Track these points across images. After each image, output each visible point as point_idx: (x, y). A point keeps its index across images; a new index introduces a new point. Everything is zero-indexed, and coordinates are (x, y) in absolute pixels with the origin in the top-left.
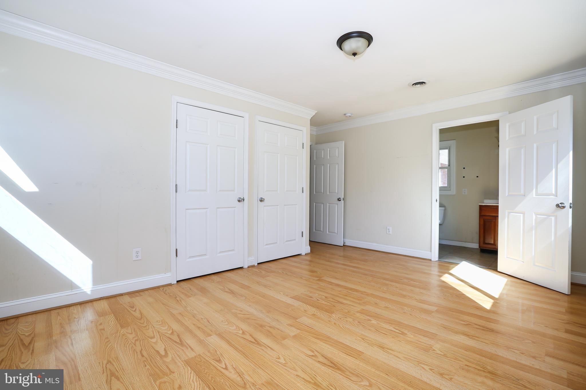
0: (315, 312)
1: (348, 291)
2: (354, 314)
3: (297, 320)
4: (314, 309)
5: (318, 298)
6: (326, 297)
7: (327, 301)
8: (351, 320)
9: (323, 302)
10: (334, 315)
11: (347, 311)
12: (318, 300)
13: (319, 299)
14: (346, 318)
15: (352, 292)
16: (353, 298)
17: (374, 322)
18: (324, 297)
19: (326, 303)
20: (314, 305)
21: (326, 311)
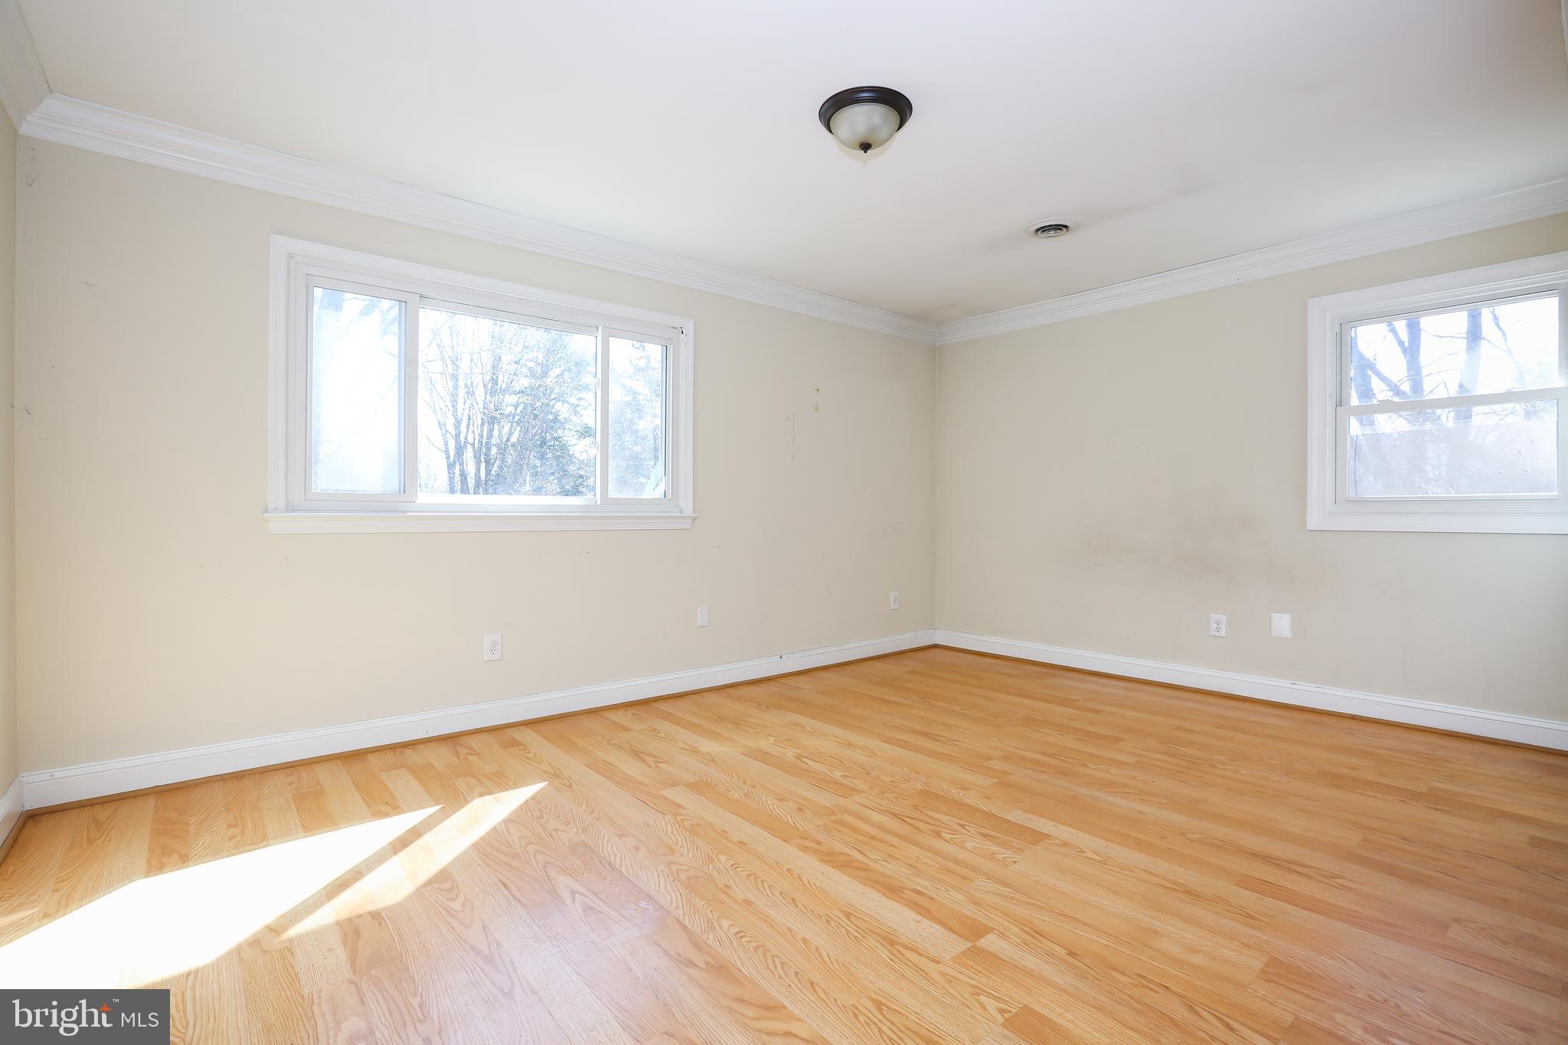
0: (964, 795)
1: (860, 857)
2: (870, 788)
3: (998, 780)
4: (967, 800)
5: (963, 834)
6: (938, 835)
7: (933, 822)
8: (883, 778)
9: (945, 819)
10: (919, 787)
11: (886, 795)
12: (963, 826)
13: (960, 829)
14: (892, 782)
15: (849, 851)
16: (855, 829)
17: (837, 774)
18: (944, 835)
19: (938, 816)
20: (970, 812)
21: (936, 797)
